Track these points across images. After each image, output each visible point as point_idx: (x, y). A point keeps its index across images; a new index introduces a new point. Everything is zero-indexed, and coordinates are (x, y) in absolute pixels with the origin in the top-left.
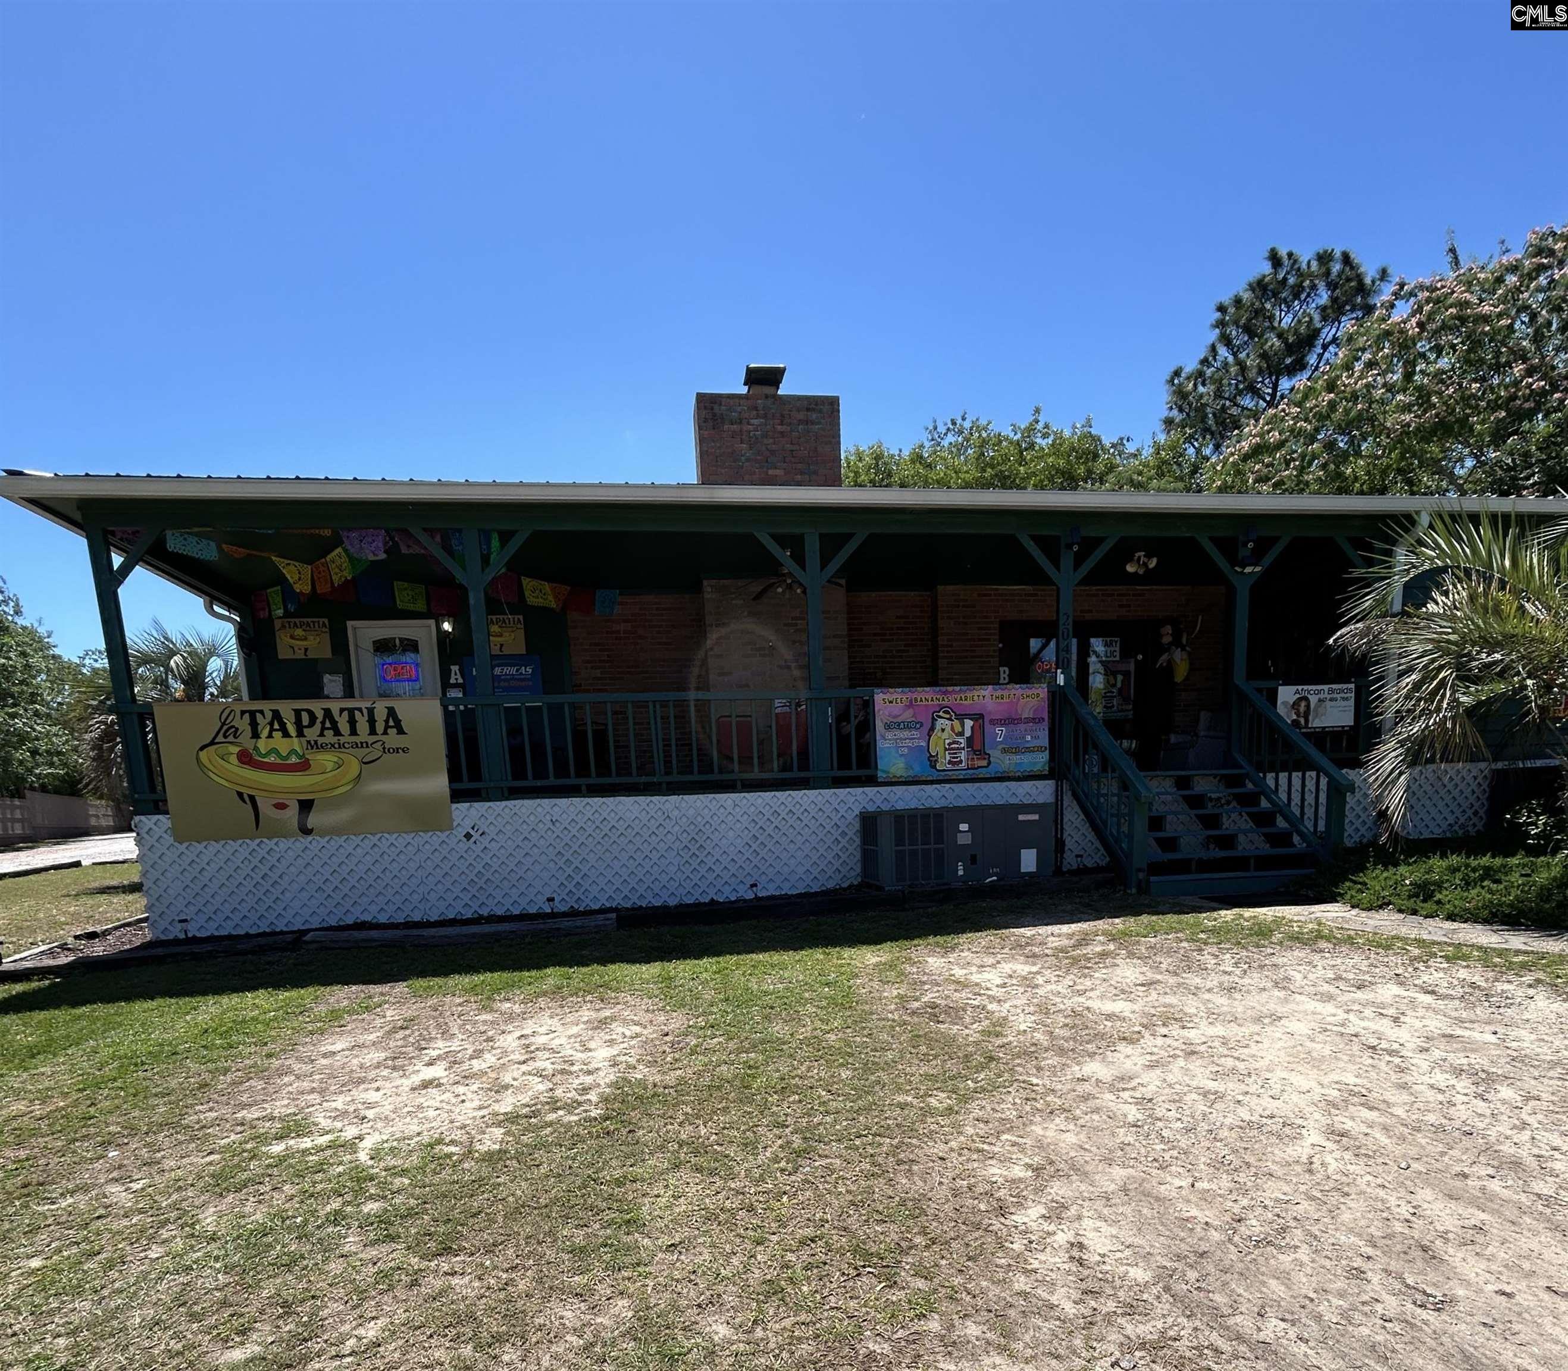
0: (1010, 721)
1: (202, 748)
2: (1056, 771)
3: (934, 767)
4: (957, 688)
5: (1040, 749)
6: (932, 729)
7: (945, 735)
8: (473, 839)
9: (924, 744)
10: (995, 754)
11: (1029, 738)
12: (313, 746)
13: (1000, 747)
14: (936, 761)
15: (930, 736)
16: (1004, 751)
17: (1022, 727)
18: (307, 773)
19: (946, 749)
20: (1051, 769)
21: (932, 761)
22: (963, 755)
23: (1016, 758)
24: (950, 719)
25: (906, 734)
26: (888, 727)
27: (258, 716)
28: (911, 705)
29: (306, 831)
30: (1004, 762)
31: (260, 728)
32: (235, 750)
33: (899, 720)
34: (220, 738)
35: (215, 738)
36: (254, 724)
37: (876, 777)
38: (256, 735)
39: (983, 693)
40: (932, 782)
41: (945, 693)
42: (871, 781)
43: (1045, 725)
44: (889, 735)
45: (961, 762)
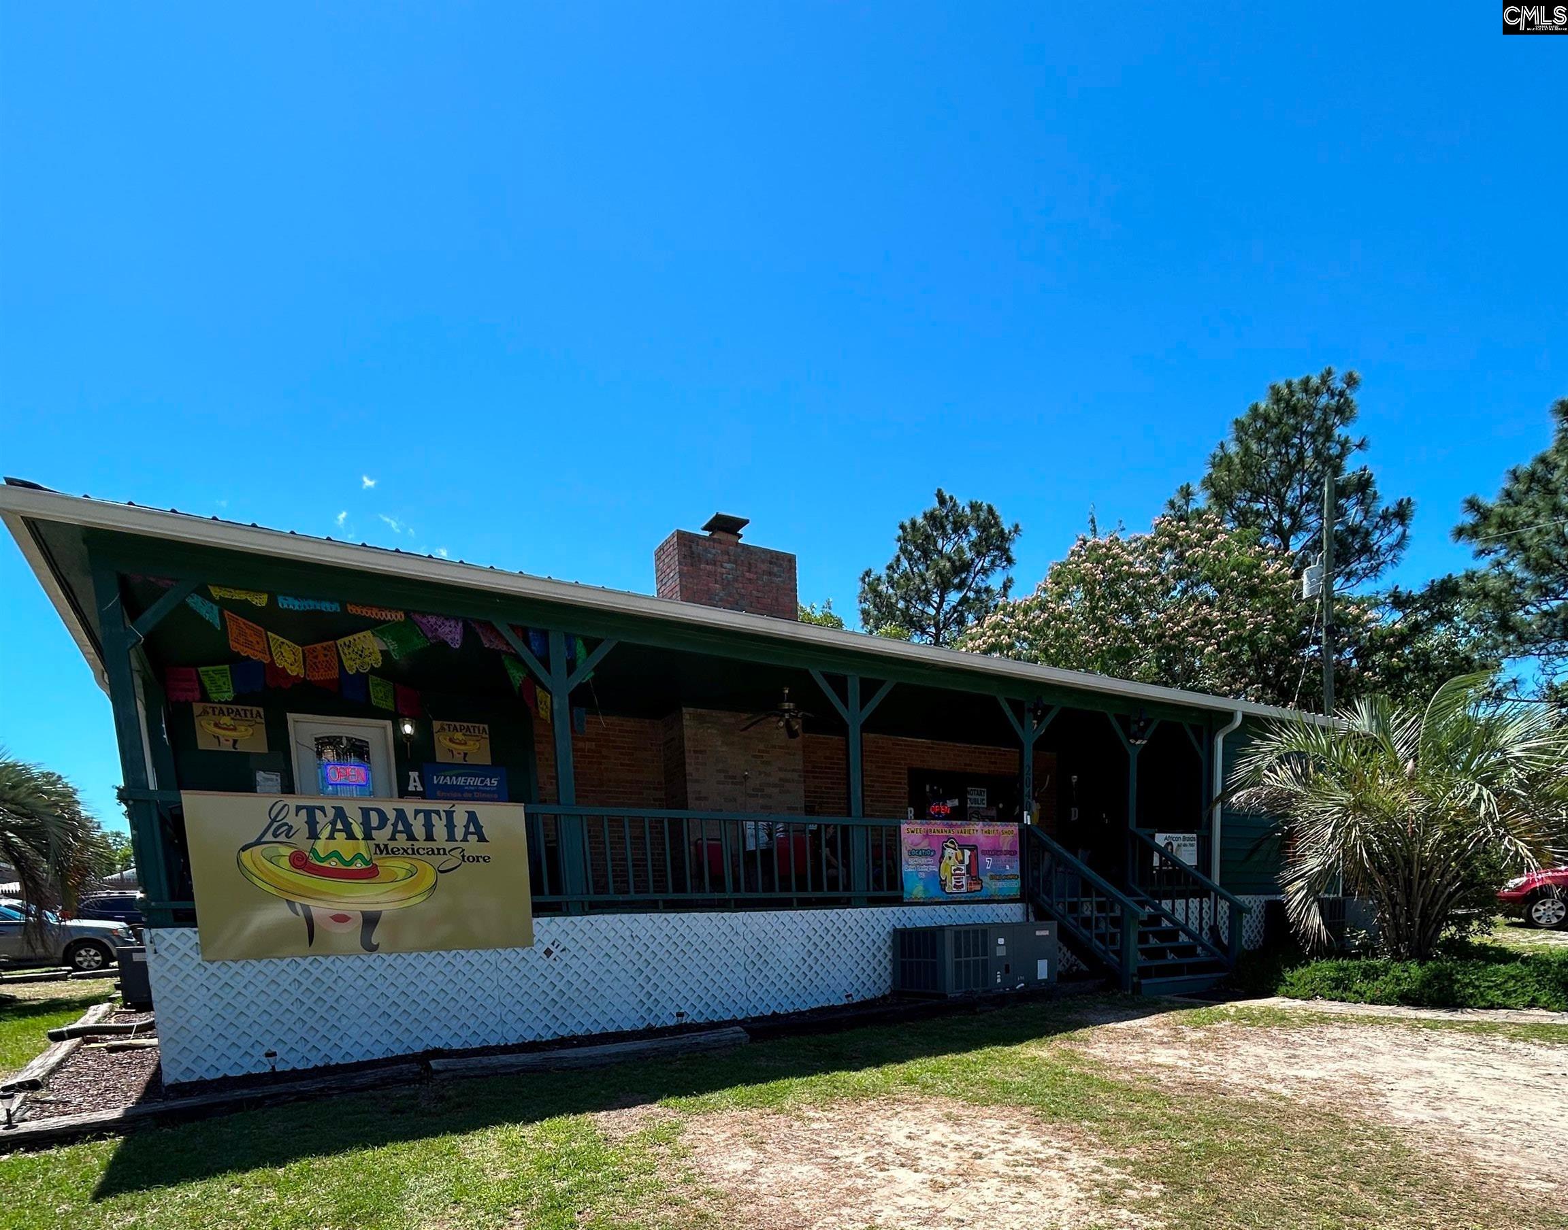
0: (995, 852)
1: (244, 849)
2: (1026, 896)
3: (944, 890)
4: (959, 822)
5: (1014, 877)
6: (942, 857)
7: (951, 862)
8: (553, 956)
9: (936, 870)
10: (986, 879)
11: (1008, 867)
12: (382, 850)
13: (989, 874)
14: (945, 885)
15: (941, 863)
16: (992, 878)
17: (1003, 858)
18: (373, 881)
19: (952, 875)
20: (1022, 894)
21: (943, 884)
22: (964, 880)
23: (1000, 884)
24: (955, 849)
25: (923, 860)
26: (911, 854)
27: (318, 813)
28: (927, 836)
29: (372, 948)
30: (992, 887)
31: (319, 827)
32: (286, 851)
33: (919, 847)
34: (269, 837)
35: (263, 835)
36: (312, 823)
37: (901, 898)
38: (314, 835)
39: (977, 828)
40: (940, 903)
41: (951, 826)
42: (898, 901)
43: (1017, 858)
44: (911, 861)
45: (962, 886)
